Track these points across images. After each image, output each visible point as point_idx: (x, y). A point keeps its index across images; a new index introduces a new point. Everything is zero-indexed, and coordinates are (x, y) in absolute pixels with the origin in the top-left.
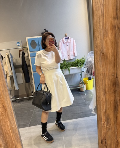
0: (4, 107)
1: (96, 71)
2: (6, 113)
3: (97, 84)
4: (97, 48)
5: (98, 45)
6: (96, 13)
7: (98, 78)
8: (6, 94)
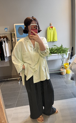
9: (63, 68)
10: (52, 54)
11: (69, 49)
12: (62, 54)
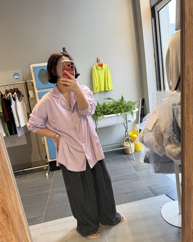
0: (4, 211)
1: (186, 132)
2: (8, 223)
3: (186, 157)
4: (189, 89)
5: (191, 83)
6: (191, 19)
7: (188, 146)
8: (8, 186)
9: (128, 141)
10: (105, 116)
11: (137, 104)
12: (123, 114)
